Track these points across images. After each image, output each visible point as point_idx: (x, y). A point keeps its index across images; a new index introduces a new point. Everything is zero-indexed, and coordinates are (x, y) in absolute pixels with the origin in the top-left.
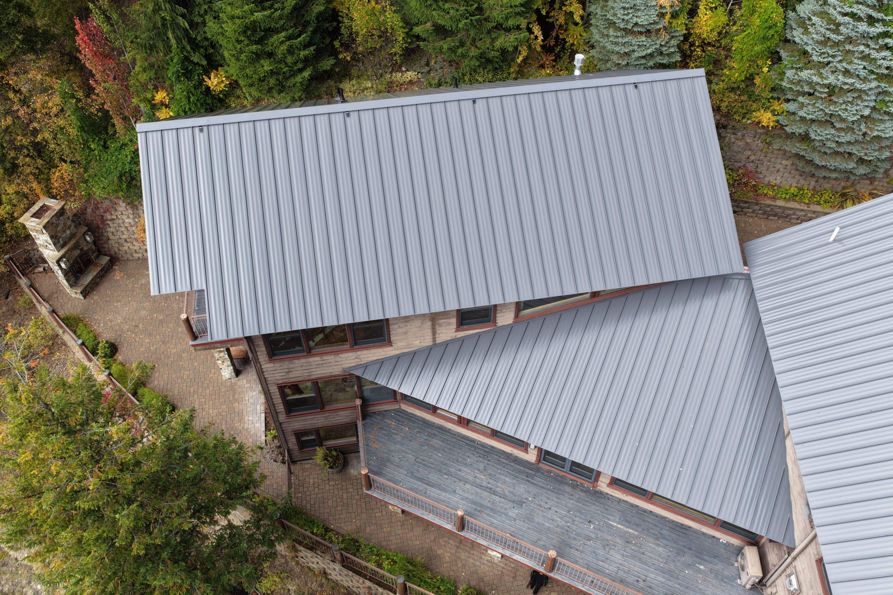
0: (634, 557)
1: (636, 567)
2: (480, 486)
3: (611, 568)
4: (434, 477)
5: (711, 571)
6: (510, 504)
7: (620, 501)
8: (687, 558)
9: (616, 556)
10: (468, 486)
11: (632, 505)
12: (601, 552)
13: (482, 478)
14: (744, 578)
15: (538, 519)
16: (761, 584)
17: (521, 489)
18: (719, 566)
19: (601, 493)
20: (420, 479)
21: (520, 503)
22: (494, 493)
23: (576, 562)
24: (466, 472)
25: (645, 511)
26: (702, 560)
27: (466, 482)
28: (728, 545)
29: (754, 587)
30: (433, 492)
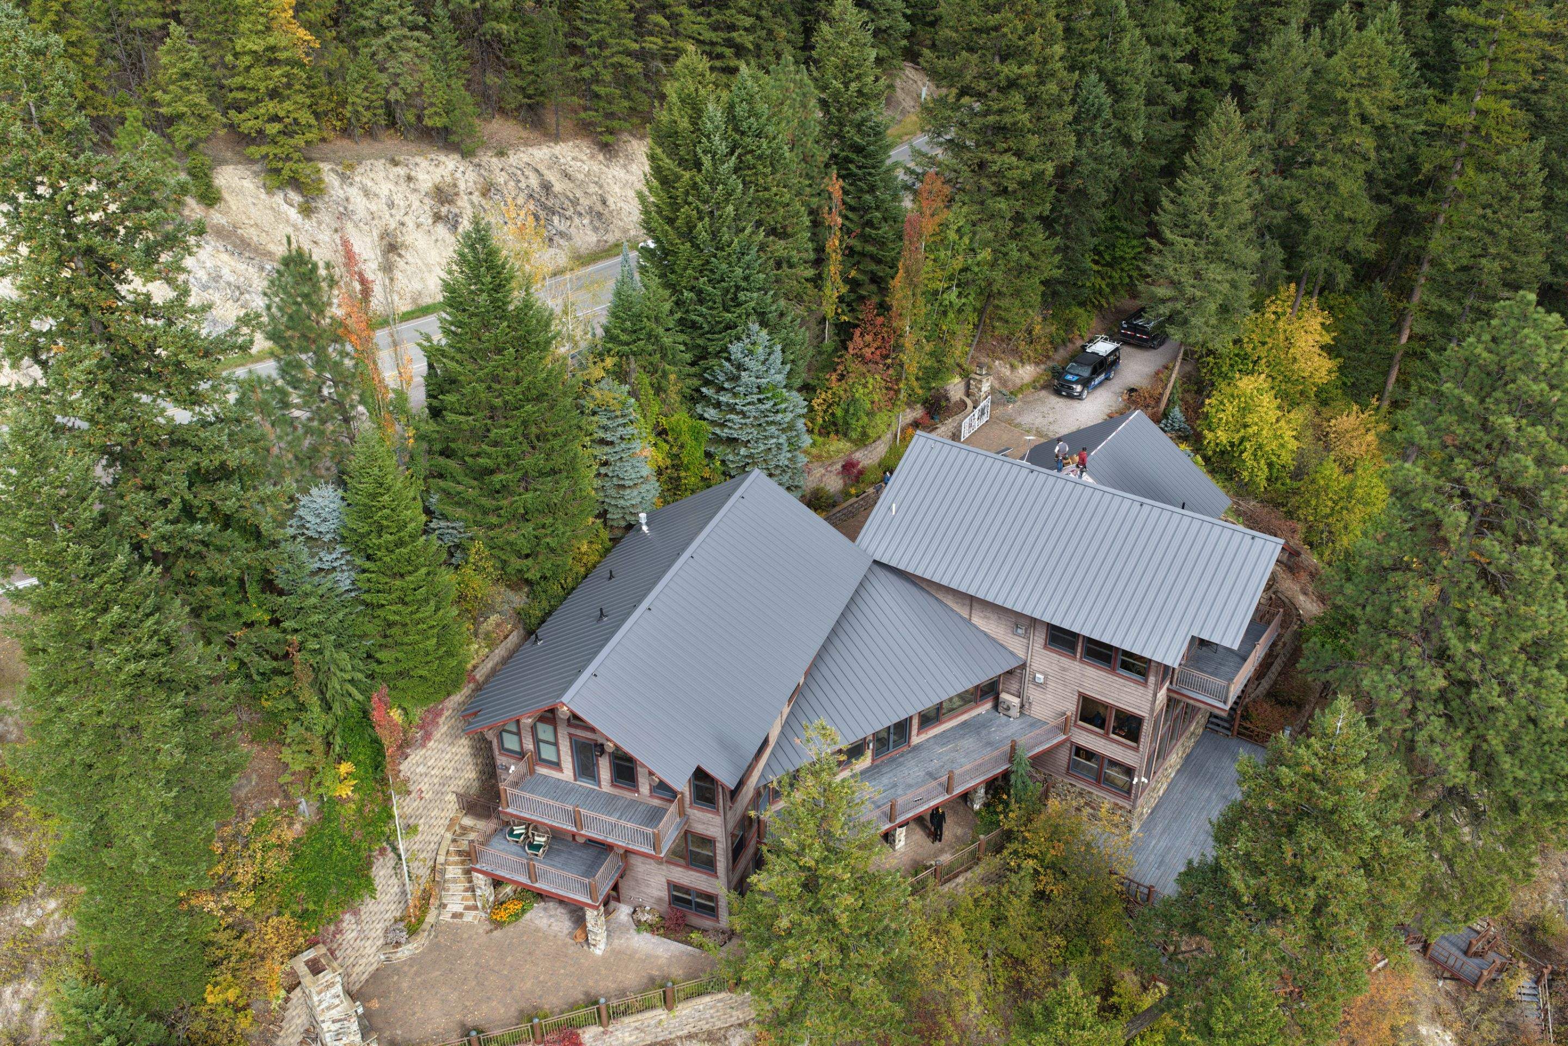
0: (968, 753)
1: (975, 755)
7: (927, 740)
8: (984, 732)
9: (963, 760)
11: (934, 737)
12: (955, 765)
14: (1013, 712)
15: (913, 782)
19: (915, 746)
21: (895, 786)
25: (942, 733)
26: (990, 727)
28: (987, 712)
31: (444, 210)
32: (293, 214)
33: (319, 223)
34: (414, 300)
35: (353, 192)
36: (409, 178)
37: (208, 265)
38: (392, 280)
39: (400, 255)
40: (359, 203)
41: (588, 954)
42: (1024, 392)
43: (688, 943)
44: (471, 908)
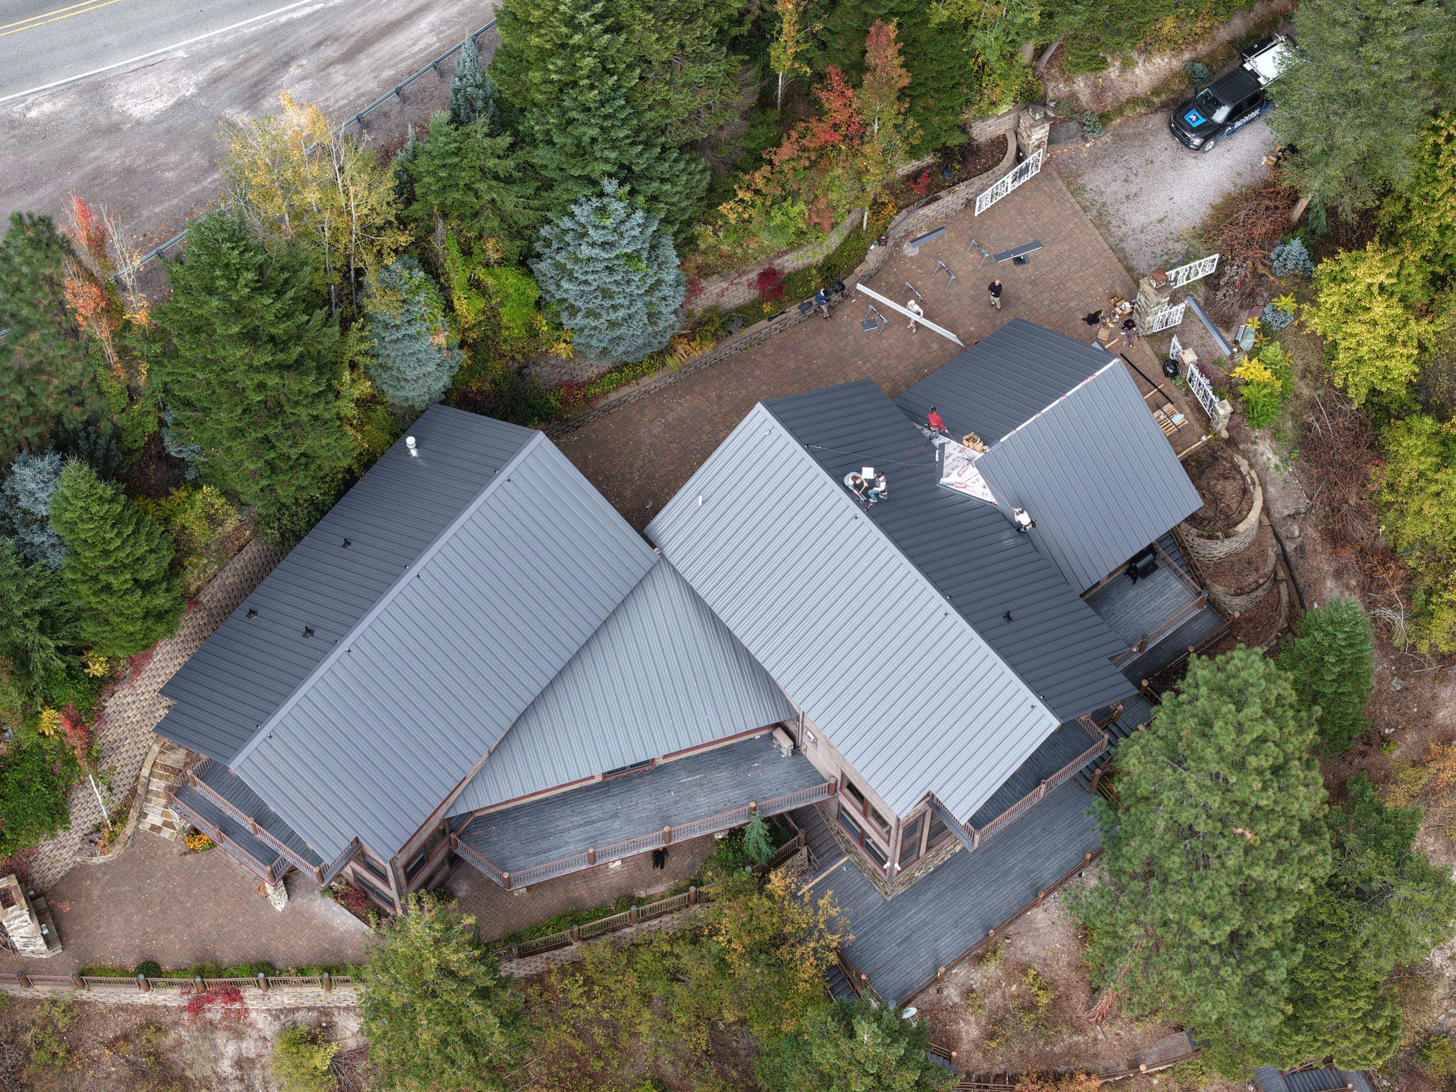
0: (712, 792)
1: (718, 797)
2: (580, 826)
3: (704, 810)
4: (544, 845)
5: (763, 762)
6: (610, 821)
7: (677, 762)
8: (745, 766)
9: (702, 800)
10: (573, 832)
11: (687, 759)
12: (690, 805)
13: (577, 819)
14: (785, 752)
15: (635, 816)
16: (796, 749)
17: (609, 805)
18: (766, 756)
19: (661, 766)
20: (537, 854)
21: (615, 815)
22: (593, 822)
23: (680, 824)
24: (562, 824)
25: (697, 756)
26: (754, 760)
27: (569, 830)
28: (762, 737)
29: (793, 753)
30: (554, 854)
41: (269, 907)
42: (1128, 112)
43: (366, 921)
44: (169, 825)
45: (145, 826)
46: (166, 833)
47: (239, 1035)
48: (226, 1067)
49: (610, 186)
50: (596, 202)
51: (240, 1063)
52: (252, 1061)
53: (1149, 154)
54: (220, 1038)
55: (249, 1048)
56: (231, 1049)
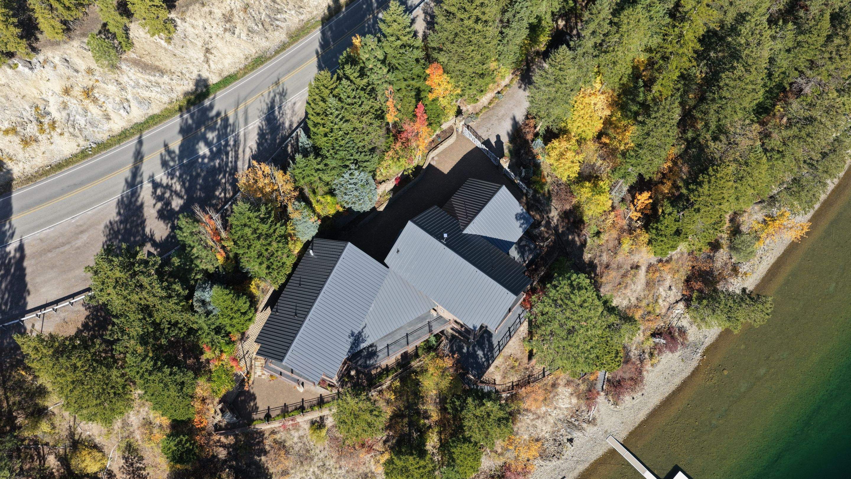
31: (228, 26)
32: (163, 43)
33: (175, 45)
34: (220, 74)
35: (186, 25)
36: (211, 13)
37: (133, 78)
38: (209, 66)
39: (211, 53)
40: (190, 31)
41: (299, 392)
42: (483, 112)
43: (327, 389)
44: (264, 374)
45: (256, 376)
46: (263, 377)
47: (298, 430)
48: (296, 440)
49: (353, 167)
50: (349, 172)
51: (300, 438)
52: (303, 436)
53: (492, 122)
54: (292, 432)
55: (301, 433)
56: (296, 434)
